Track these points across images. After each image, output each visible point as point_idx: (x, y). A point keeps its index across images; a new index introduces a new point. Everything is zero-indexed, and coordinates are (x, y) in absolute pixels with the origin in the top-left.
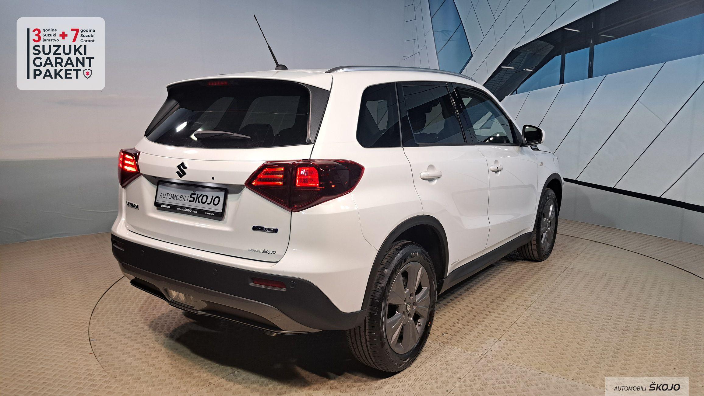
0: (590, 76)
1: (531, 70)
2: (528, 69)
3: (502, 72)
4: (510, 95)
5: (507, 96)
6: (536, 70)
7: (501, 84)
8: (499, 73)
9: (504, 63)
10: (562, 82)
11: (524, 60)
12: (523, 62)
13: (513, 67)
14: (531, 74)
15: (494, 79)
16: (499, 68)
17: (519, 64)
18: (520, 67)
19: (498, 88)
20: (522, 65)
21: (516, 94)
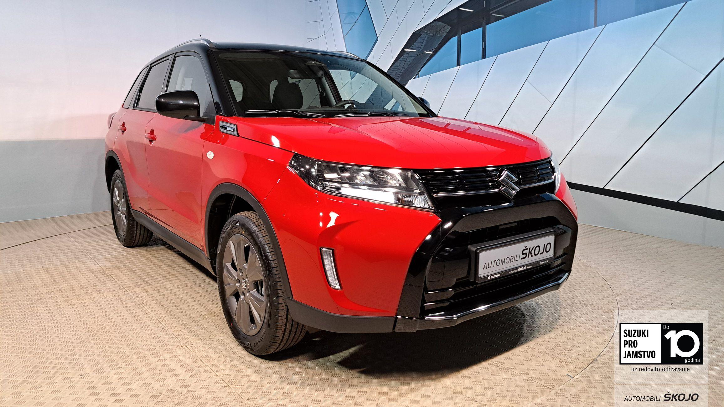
0: (484, 57)
1: (431, 53)
2: (428, 51)
3: (405, 55)
4: (414, 79)
5: (410, 80)
6: (435, 52)
7: (405, 68)
8: (403, 56)
9: (407, 46)
10: (459, 64)
11: (425, 42)
12: (424, 45)
13: (415, 50)
14: (432, 56)
15: (398, 62)
16: (403, 52)
17: (419, 46)
18: (421, 50)
19: (402, 71)
20: (422, 47)
21: (419, 77)
